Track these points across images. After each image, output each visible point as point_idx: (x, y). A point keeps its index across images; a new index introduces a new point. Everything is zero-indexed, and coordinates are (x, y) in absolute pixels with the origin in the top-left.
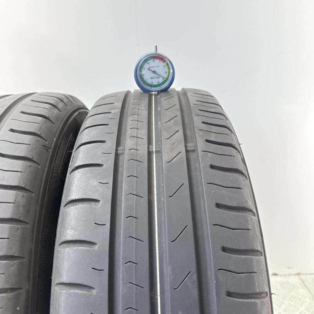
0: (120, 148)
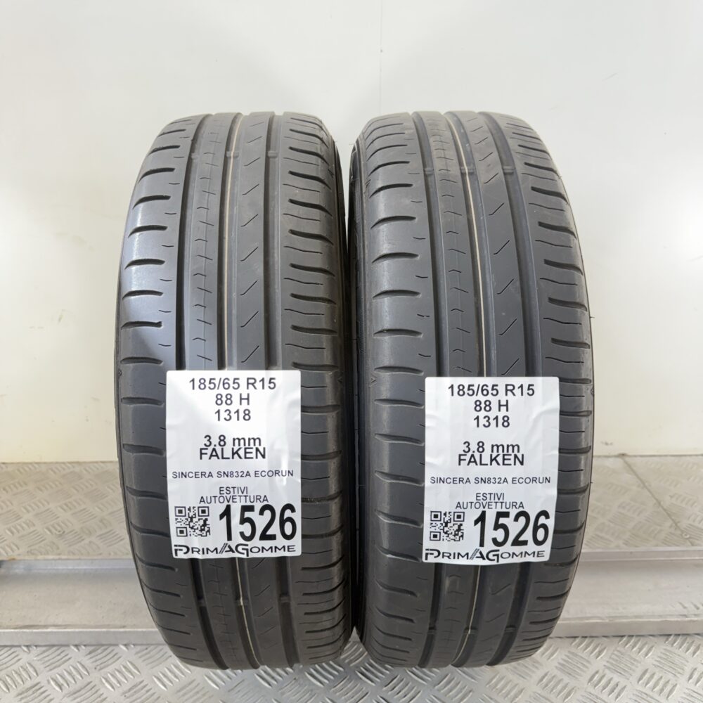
0: (427, 169)
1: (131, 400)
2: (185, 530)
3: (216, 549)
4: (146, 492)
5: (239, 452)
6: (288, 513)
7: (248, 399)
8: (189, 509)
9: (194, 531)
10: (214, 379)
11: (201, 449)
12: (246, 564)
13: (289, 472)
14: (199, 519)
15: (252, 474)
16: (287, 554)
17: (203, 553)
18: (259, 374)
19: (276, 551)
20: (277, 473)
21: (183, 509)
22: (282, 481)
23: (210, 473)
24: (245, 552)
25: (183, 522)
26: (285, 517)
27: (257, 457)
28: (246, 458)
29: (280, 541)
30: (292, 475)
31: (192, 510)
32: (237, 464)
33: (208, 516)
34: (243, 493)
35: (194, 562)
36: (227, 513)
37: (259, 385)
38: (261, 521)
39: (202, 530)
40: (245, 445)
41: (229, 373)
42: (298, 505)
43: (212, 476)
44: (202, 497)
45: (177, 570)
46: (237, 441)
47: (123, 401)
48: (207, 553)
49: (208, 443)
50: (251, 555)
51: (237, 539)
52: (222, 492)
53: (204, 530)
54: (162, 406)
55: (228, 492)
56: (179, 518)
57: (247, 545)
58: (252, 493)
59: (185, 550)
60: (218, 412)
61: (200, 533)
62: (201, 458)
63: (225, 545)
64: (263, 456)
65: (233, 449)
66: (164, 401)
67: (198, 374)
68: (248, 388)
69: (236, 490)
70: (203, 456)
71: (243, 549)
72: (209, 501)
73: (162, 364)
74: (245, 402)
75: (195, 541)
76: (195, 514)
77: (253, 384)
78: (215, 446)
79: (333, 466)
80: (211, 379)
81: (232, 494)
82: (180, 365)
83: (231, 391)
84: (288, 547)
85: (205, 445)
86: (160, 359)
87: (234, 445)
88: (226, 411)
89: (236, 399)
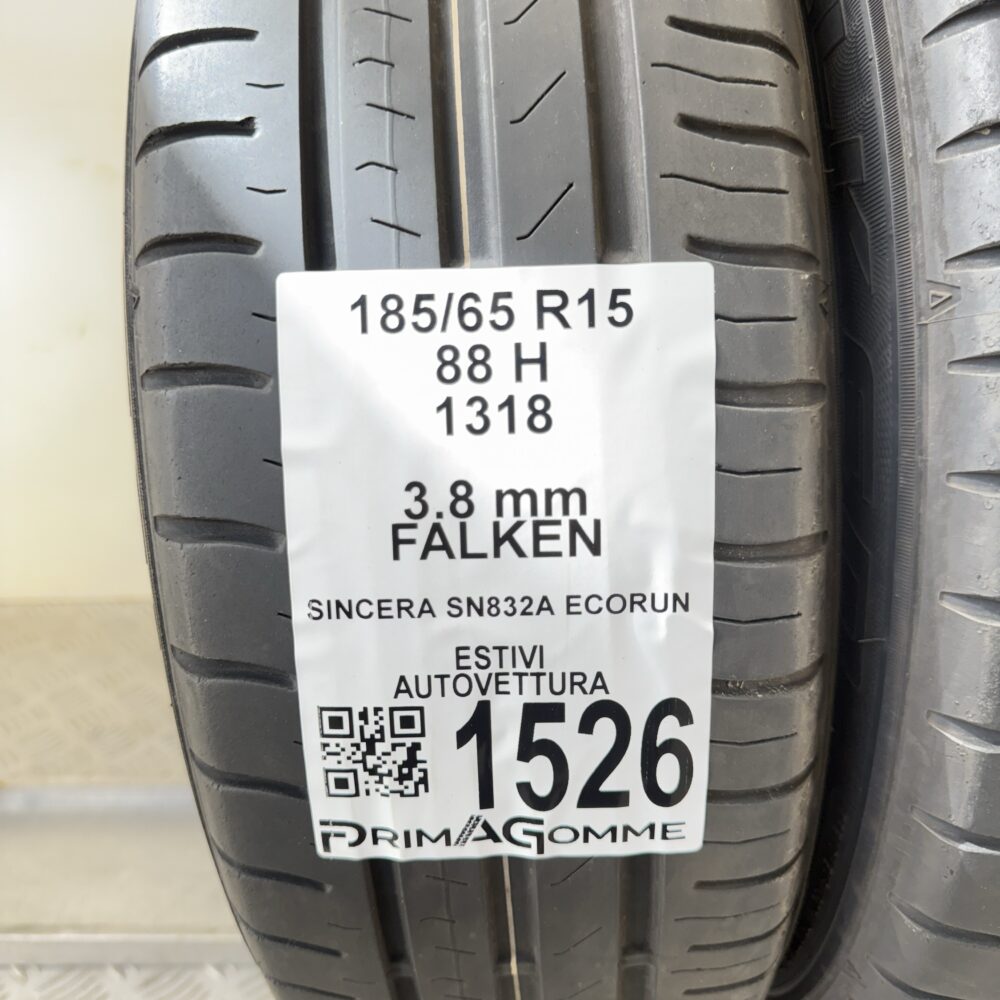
1: (170, 373)
2: (350, 777)
3: (446, 833)
4: (227, 663)
5: (517, 536)
6: (669, 728)
7: (542, 361)
8: (364, 716)
9: (380, 782)
10: (430, 297)
11: (396, 528)
12: (532, 872)
13: (676, 598)
14: (394, 746)
15: (559, 605)
16: (658, 846)
17: (408, 844)
18: (574, 278)
19: (625, 839)
20: (636, 601)
21: (345, 715)
22: (653, 628)
23: (426, 601)
24: (533, 840)
25: (343, 757)
26: (659, 741)
27: (573, 552)
28: (537, 553)
29: (642, 810)
30: (686, 607)
31: (372, 718)
32: (512, 575)
33: (422, 734)
34: (528, 665)
35: (378, 869)
36: (478, 727)
37: (576, 312)
38: (584, 753)
39: (402, 778)
40: (534, 512)
41: (478, 278)
42: (701, 703)
43: (431, 611)
44: (402, 679)
45: (329, 889)
46: (508, 501)
47: (148, 381)
48: (420, 843)
49: (417, 508)
50: (552, 851)
51: (509, 803)
52: (463, 663)
53: (409, 777)
54: (267, 390)
55: (483, 663)
56: (332, 742)
57: (540, 822)
58: (557, 664)
59: (352, 835)
60: (447, 405)
61: (397, 786)
62: (396, 556)
63: (474, 821)
64: (595, 549)
65: (496, 525)
66: (272, 373)
67: (377, 283)
68: (540, 325)
69: (507, 654)
70: (402, 548)
71: (526, 833)
72: (424, 691)
73: (260, 253)
74: (531, 371)
75: (384, 810)
76: (381, 731)
77: (556, 311)
78: (440, 515)
79: (806, 577)
80: (420, 298)
81: (494, 668)
82: (319, 254)
83: (485, 335)
84: (664, 827)
85: (408, 513)
86: (254, 236)
87: (500, 513)
88: (471, 402)
89: (502, 362)
